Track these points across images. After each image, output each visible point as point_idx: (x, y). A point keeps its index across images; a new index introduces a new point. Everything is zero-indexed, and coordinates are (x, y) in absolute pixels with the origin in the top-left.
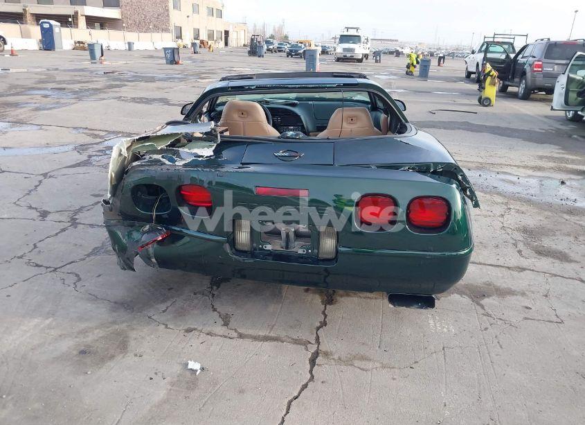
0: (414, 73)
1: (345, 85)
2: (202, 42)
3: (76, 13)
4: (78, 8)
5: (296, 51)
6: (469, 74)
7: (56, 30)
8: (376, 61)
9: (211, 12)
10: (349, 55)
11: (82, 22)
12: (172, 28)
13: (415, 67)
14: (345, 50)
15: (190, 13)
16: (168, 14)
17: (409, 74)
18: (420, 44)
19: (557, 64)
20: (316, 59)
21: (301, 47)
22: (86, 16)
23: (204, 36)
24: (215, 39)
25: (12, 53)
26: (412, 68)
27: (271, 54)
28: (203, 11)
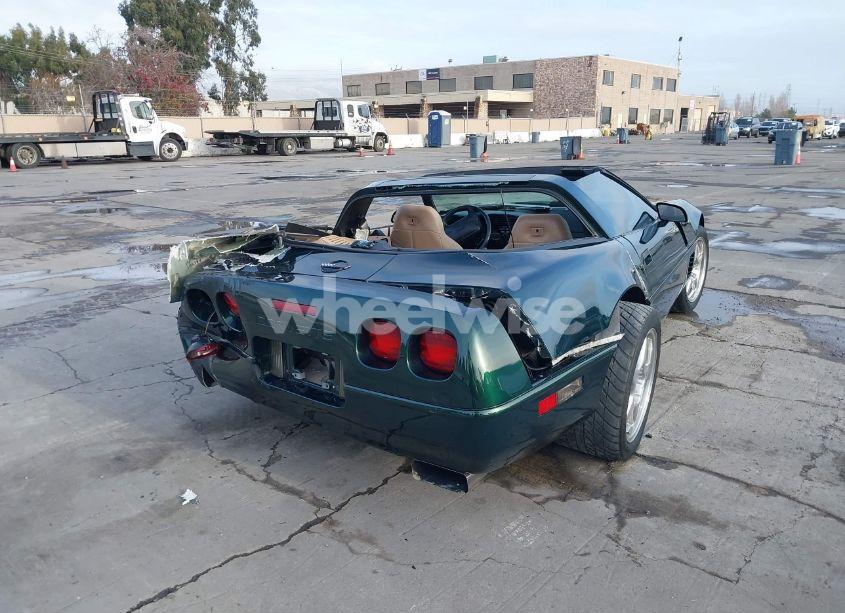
1: (513, 184)
2: (640, 127)
3: (478, 99)
4: (481, 94)
7: (446, 122)
9: (659, 83)
11: (483, 110)
12: (598, 109)
15: (627, 88)
16: (594, 92)
20: (793, 145)
22: (489, 103)
23: (644, 118)
24: (661, 120)
25: (390, 152)
27: (748, 140)
28: (647, 83)
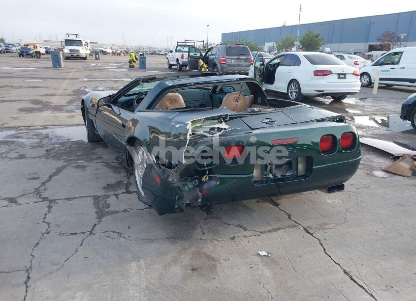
0: (135, 66)
5: (27, 52)
6: (170, 66)
8: (96, 59)
10: (75, 55)
13: (135, 62)
14: (71, 50)
17: (132, 67)
18: (113, 45)
19: (233, 59)
20: (60, 58)
21: (30, 49)
26: (133, 63)
